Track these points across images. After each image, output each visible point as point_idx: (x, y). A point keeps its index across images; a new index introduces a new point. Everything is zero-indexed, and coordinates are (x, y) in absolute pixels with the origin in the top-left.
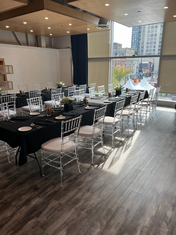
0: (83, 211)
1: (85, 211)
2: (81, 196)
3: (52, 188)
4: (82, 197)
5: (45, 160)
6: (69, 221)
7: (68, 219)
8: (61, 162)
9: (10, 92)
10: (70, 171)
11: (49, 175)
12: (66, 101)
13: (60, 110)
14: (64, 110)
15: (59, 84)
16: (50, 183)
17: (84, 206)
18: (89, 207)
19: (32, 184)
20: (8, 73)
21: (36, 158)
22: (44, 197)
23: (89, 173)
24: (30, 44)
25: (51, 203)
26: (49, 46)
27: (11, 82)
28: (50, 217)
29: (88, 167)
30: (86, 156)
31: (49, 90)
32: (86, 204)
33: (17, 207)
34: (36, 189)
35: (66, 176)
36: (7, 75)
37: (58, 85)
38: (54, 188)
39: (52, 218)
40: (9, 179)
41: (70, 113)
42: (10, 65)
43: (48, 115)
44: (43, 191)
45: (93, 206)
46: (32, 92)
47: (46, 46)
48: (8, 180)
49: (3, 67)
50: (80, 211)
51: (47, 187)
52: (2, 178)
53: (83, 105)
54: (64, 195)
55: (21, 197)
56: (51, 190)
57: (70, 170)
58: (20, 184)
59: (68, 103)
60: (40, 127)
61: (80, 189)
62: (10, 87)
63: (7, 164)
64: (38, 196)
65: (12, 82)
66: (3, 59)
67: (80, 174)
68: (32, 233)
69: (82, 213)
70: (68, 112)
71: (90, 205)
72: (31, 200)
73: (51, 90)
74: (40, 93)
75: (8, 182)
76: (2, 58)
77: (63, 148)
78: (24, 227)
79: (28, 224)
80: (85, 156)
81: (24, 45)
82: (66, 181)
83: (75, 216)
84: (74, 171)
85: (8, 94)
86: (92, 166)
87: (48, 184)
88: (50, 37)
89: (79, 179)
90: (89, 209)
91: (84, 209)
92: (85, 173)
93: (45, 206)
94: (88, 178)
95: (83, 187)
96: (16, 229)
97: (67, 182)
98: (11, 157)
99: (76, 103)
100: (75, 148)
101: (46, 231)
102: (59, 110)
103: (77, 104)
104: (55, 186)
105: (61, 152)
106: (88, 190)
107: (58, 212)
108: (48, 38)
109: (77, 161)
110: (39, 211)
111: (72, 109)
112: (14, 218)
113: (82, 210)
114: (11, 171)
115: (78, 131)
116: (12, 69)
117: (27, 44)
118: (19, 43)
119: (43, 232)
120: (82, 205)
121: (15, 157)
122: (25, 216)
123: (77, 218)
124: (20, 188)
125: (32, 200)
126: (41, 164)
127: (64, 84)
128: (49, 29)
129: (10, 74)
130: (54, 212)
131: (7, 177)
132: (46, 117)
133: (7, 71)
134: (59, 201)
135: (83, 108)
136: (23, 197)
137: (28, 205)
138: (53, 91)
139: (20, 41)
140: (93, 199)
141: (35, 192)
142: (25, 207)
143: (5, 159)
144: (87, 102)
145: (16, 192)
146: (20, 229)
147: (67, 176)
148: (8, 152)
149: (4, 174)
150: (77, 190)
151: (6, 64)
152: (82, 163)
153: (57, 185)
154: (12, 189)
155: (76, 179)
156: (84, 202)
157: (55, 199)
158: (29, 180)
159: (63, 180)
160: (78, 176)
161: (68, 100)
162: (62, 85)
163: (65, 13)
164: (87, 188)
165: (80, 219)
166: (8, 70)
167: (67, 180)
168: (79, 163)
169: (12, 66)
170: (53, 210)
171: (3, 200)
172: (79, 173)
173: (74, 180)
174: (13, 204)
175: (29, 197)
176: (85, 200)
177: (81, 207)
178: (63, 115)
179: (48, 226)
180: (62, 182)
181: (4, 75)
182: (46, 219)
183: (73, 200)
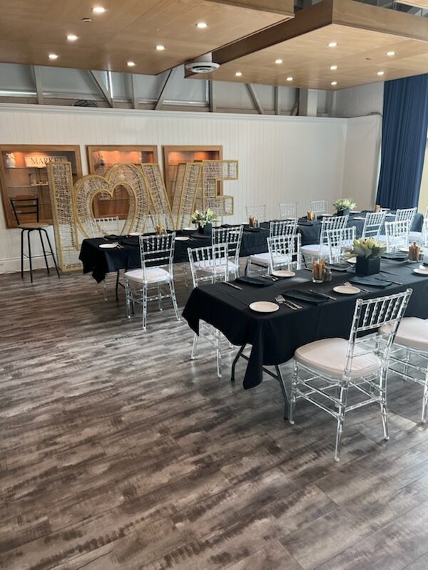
0: (393, 538)
1: (396, 539)
2: (388, 498)
3: (313, 457)
4: (390, 501)
5: (299, 386)
6: (354, 552)
7: (351, 547)
8: (341, 400)
9: (228, 220)
10: (357, 426)
11: (306, 425)
12: (364, 250)
13: (345, 271)
14: (355, 272)
15: (340, 204)
16: (306, 444)
17: (395, 528)
18: (408, 534)
19: (266, 436)
20: (225, 179)
21: (278, 377)
22: (290, 474)
23: (410, 445)
24: (282, 111)
25: (309, 492)
26: (326, 111)
27: (229, 197)
28: (305, 526)
29: (409, 428)
30: (403, 398)
31: (314, 218)
32: (400, 522)
33: (232, 479)
34: (273, 449)
35: (348, 436)
36: (224, 182)
37: (337, 208)
38: (316, 458)
39: (310, 529)
40: (217, 411)
41: (371, 280)
42: (232, 159)
43: (315, 279)
44: (291, 459)
45: (418, 534)
46: (277, 223)
47: (317, 112)
48: (215, 414)
49: (219, 164)
50: (384, 536)
51: (301, 453)
52: (204, 406)
53: (408, 263)
54: (342, 483)
55: (241, 458)
56: (310, 461)
57: (359, 424)
58: (240, 429)
59: (370, 253)
60: (299, 307)
61: (384, 481)
62: (228, 209)
63: (213, 377)
64: (278, 466)
65: (232, 199)
66: (221, 147)
67: (386, 440)
68: (263, 550)
69: (389, 542)
70: (366, 278)
71: (410, 528)
72: (263, 472)
73: (320, 218)
74: (294, 226)
75: (216, 418)
76: (219, 144)
77: (350, 366)
78: (246, 529)
79: (255, 527)
80: (401, 396)
81: (267, 112)
82: (346, 450)
83: (369, 545)
84: (368, 429)
85: (224, 224)
86: (420, 429)
87: (303, 446)
88: (330, 90)
89: (382, 454)
90: (408, 537)
91: (394, 534)
92: (400, 441)
93: (294, 495)
94: (407, 456)
95: (392, 478)
96: (229, 528)
97: (350, 452)
98: (222, 364)
99: (388, 257)
100: (379, 372)
101: (296, 557)
102: (342, 270)
103: (390, 259)
104: (320, 456)
105: (345, 377)
106: (408, 489)
107: (326, 520)
108: (323, 92)
109: (382, 405)
110: (279, 502)
111: (377, 271)
112: (225, 500)
113: (390, 535)
114: (221, 395)
115: (394, 330)
116: (236, 169)
117: (275, 111)
118: (257, 109)
119: (288, 556)
120: (388, 523)
121: (230, 366)
122: (249, 505)
123: (376, 551)
124: (239, 439)
125: (266, 474)
126: (289, 394)
127: (353, 206)
128: (334, 70)
129: (232, 179)
130: (315, 516)
131: (213, 407)
132: (310, 284)
133: (225, 173)
134: (329, 495)
135: (407, 271)
136: (245, 459)
137: (256, 481)
138: (326, 222)
139: (259, 105)
140: (420, 516)
141: (272, 455)
142: (250, 485)
143: (209, 366)
144: (420, 255)
145: (231, 445)
146: (237, 530)
147: (350, 438)
148: (220, 351)
149: (208, 399)
150: (378, 482)
151: (224, 159)
152: (392, 414)
153: (324, 454)
154: (222, 436)
155: (373, 450)
156: (396, 517)
157: (318, 486)
158: (259, 425)
159: (341, 445)
160: (380, 444)
161: (368, 247)
162: (348, 208)
163: (383, 25)
164: (405, 483)
165: (383, 556)
166: (229, 171)
167: (350, 449)
168: (385, 413)
169: (237, 162)
170: (314, 511)
171: (205, 454)
172: (382, 438)
173: (369, 452)
174: (224, 469)
175: (259, 464)
176: (398, 513)
177: (386, 527)
178: (354, 284)
179: (300, 547)
180: (339, 451)
181: (219, 182)
182: (297, 528)
183: (365, 502)
